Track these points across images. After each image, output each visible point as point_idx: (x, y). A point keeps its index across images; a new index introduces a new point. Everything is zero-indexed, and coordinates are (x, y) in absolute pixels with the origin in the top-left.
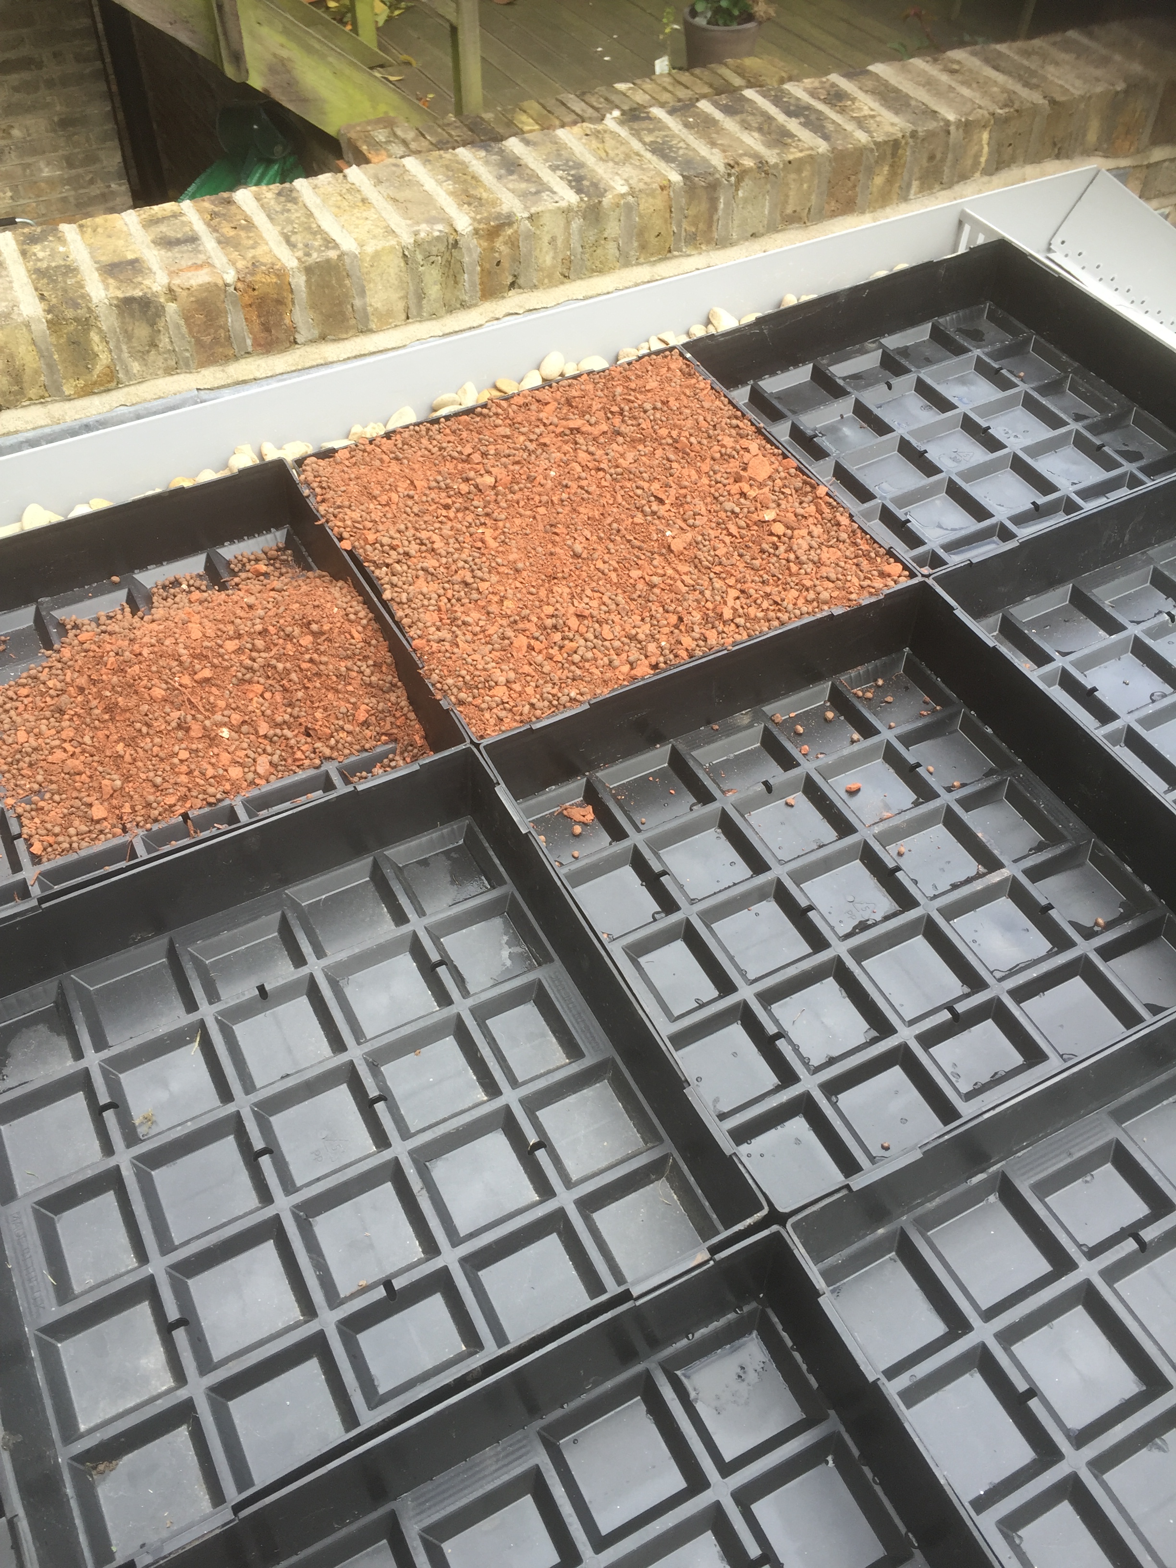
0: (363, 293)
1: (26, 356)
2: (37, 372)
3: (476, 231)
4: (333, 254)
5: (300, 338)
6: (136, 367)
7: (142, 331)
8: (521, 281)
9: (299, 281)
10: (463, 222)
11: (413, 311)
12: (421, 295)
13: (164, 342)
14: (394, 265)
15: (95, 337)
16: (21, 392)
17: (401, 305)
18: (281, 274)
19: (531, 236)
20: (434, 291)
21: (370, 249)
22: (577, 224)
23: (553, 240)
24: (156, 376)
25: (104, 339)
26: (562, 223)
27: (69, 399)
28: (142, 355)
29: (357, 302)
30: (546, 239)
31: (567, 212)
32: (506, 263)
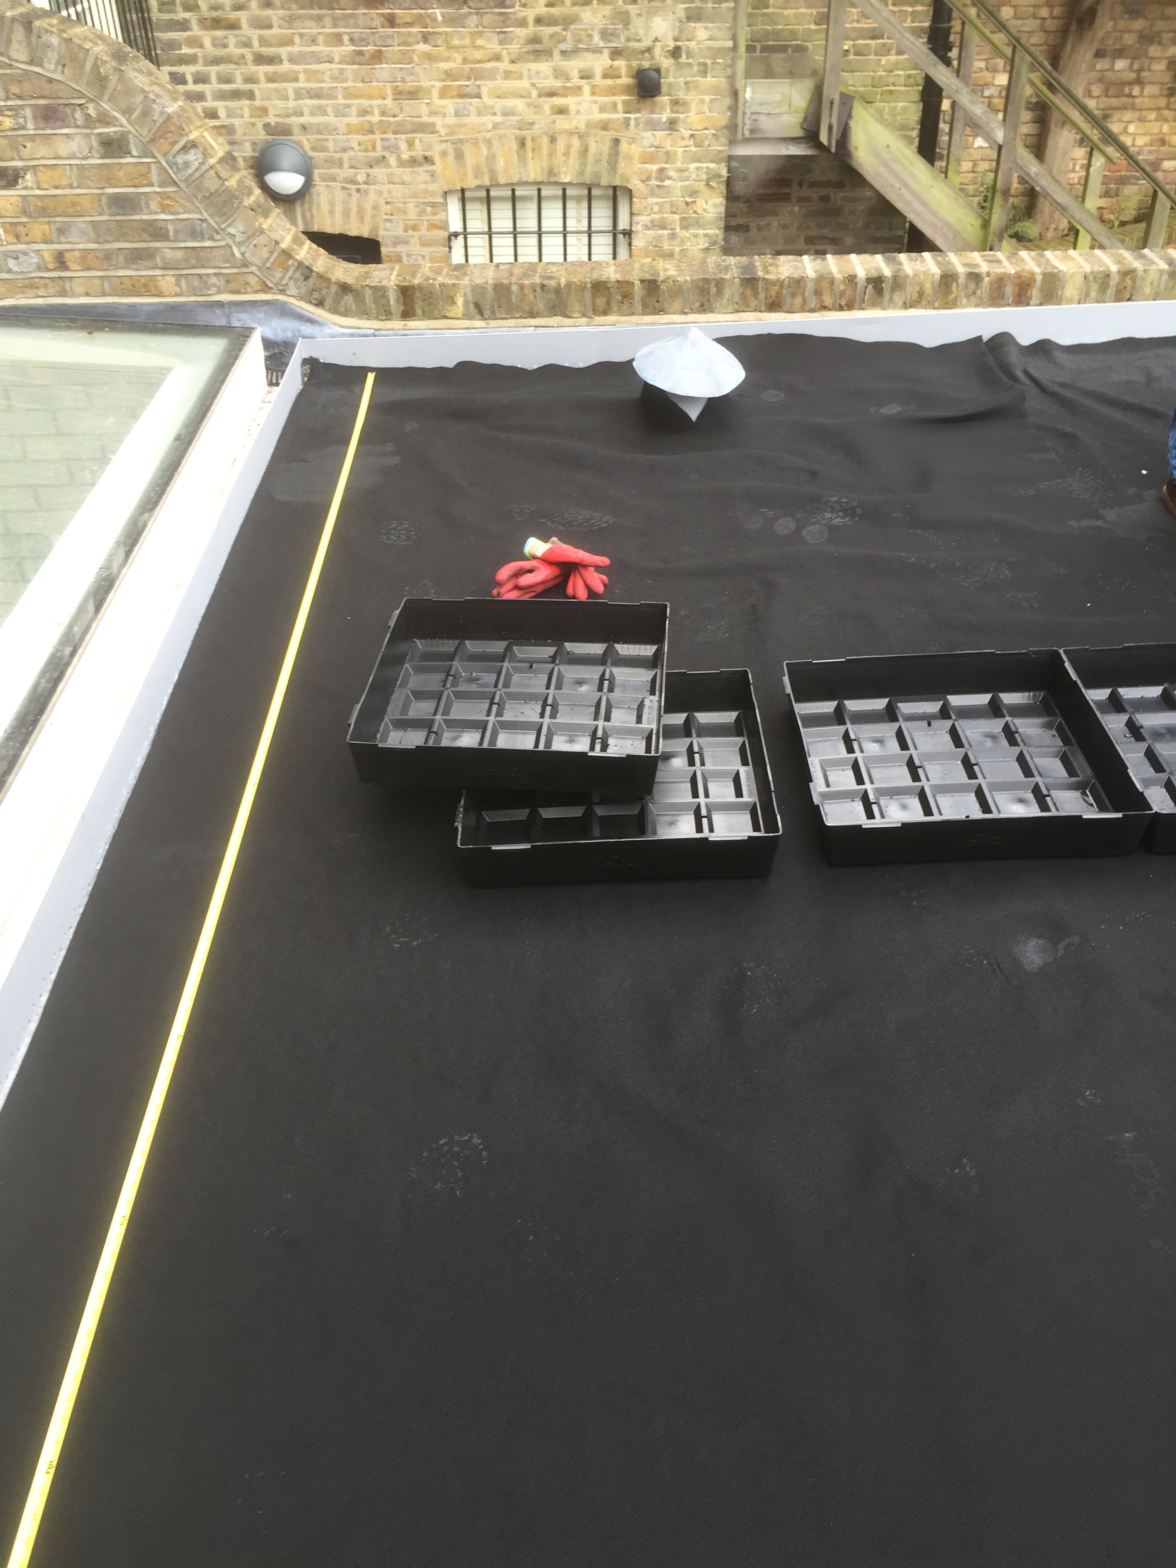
0: (1063, 288)
1: (928, 288)
2: (928, 295)
3: (1119, 272)
4: (1056, 271)
5: (1031, 303)
6: (964, 301)
7: (972, 286)
8: (1133, 298)
9: (1039, 278)
10: (1114, 268)
11: (1082, 301)
12: (1087, 295)
13: (978, 293)
14: (1079, 280)
15: (954, 285)
16: (920, 302)
17: (1077, 298)
18: (1033, 274)
19: (1144, 279)
20: (1093, 294)
21: (1072, 271)
22: (1165, 277)
23: (1152, 283)
24: (970, 306)
25: (958, 286)
26: (1158, 275)
27: (935, 308)
28: (968, 296)
29: (1060, 292)
30: (1149, 282)
31: (1162, 272)
32: (1128, 288)
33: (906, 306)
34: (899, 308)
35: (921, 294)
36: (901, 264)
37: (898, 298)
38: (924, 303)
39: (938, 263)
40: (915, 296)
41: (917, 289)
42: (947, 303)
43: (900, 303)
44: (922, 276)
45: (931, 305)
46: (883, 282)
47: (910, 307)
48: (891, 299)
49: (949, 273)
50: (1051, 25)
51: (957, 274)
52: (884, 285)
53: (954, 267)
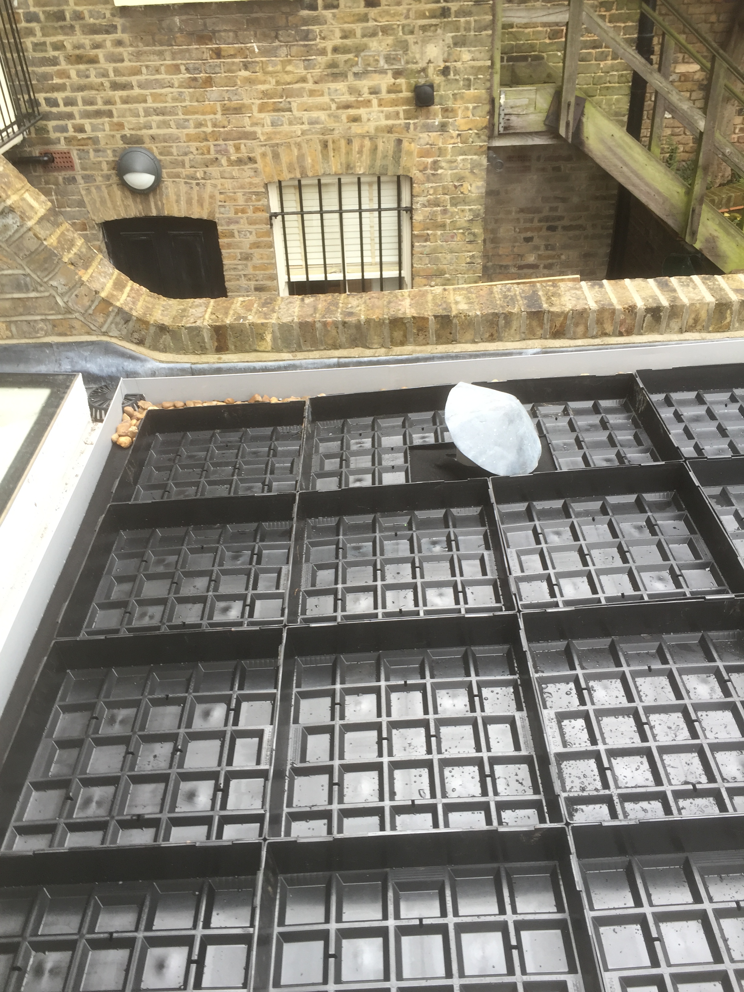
1: (703, 315)
6: (737, 325)
15: (729, 312)
16: (695, 327)
25: (731, 314)
27: (709, 332)
33: (681, 331)
34: (675, 333)
35: (696, 321)
36: (674, 291)
37: (675, 324)
38: (698, 328)
39: (710, 289)
40: (691, 321)
41: (693, 316)
42: (720, 328)
43: (677, 328)
44: (698, 305)
45: (705, 329)
46: (661, 311)
47: (686, 331)
48: (668, 325)
49: (724, 302)
50: (719, 27)
51: (731, 302)
52: (661, 314)
53: (726, 294)
